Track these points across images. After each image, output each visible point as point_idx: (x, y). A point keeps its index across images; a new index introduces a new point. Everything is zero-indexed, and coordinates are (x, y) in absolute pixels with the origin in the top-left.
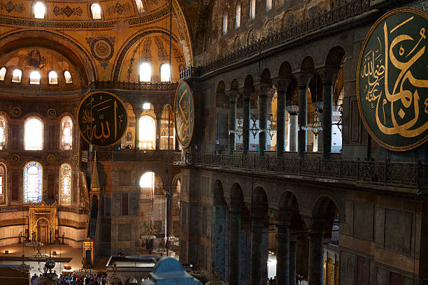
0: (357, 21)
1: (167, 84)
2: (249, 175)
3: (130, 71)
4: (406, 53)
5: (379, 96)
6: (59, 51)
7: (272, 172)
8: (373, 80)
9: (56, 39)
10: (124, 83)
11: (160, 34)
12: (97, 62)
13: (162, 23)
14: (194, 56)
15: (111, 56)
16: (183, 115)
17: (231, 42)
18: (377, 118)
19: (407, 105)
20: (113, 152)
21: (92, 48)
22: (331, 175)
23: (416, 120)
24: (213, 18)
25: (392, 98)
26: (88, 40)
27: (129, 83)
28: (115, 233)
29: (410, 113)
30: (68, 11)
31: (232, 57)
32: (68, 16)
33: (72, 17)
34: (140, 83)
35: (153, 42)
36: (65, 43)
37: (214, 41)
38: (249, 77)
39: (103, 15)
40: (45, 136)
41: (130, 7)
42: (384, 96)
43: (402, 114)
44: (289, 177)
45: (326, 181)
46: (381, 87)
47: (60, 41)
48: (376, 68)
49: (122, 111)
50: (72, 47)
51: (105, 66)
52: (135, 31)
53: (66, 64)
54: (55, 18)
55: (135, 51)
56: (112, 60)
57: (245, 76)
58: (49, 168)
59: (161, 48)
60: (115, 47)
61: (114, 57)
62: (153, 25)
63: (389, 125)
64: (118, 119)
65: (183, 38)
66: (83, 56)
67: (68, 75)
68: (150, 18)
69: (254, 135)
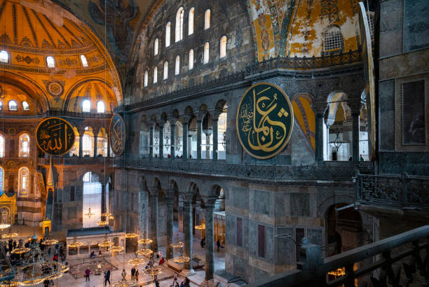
0: (235, 86)
1: (102, 114)
2: (166, 173)
3: (75, 105)
4: (266, 106)
5: (250, 129)
6: (19, 87)
7: (181, 171)
8: (247, 120)
9: (17, 78)
10: (72, 113)
11: (98, 82)
12: (51, 97)
13: (102, 75)
14: (124, 97)
15: (62, 93)
16: (117, 135)
17: (150, 91)
18: (249, 141)
19: (266, 134)
20: (64, 159)
21: (47, 87)
22: (221, 172)
23: (271, 142)
24: (137, 75)
25: (258, 130)
26: (45, 82)
27: (75, 113)
28: (65, 214)
29: (268, 139)
30: (28, 60)
31: (152, 101)
32: (28, 63)
33: (31, 64)
34: (83, 113)
35: (93, 87)
36: (24, 82)
37: (138, 90)
38: (164, 113)
39: (56, 65)
40: (6, 147)
41: (76, 62)
42: (253, 129)
43: (263, 139)
44: (193, 173)
45: (217, 175)
46: (251, 124)
47: (21, 80)
48: (248, 114)
49: (71, 131)
50: (30, 85)
51: (57, 99)
52: (80, 78)
53: (25, 97)
54: (18, 63)
55: (80, 92)
56: (63, 97)
57: (161, 112)
58: (10, 170)
59: (98, 90)
60: (65, 88)
61: (64, 95)
62: (94, 75)
63: (256, 144)
64: (68, 137)
65: (116, 86)
66: (39, 92)
67: (25, 105)
68: (92, 71)
69: (167, 148)
